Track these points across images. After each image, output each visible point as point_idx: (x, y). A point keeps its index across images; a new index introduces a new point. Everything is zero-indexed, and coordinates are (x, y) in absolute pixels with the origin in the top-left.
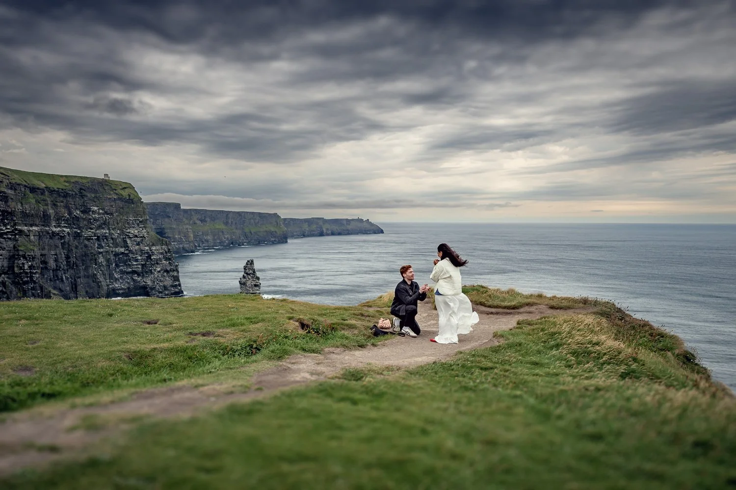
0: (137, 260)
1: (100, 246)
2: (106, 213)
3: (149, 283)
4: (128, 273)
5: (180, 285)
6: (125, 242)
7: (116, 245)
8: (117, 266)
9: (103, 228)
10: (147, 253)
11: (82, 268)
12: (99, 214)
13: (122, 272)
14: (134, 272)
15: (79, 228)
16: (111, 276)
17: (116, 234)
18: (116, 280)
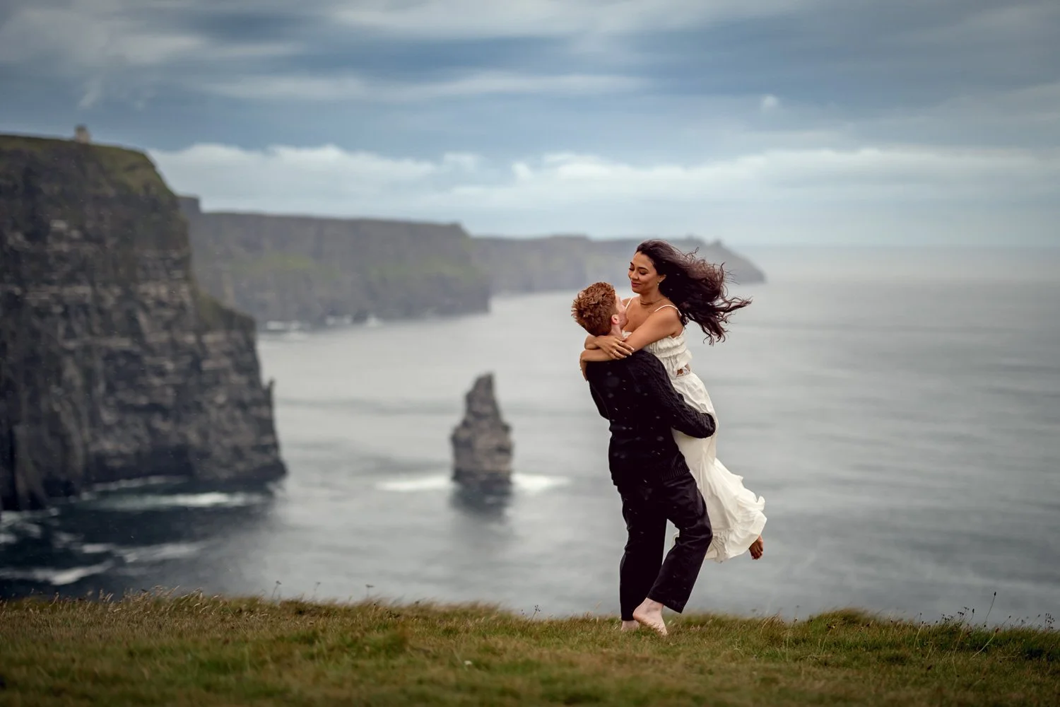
0: (161, 373)
1: (70, 334)
2: (87, 238)
3: (194, 438)
4: (137, 409)
5: (275, 446)
6: (133, 320)
7: (109, 330)
8: (111, 389)
9: (79, 283)
10: (192, 352)
11: (24, 395)
12: (71, 241)
13: (123, 408)
14: (154, 408)
15: (20, 281)
16: (94, 419)
17: (111, 297)
18: (108, 429)
